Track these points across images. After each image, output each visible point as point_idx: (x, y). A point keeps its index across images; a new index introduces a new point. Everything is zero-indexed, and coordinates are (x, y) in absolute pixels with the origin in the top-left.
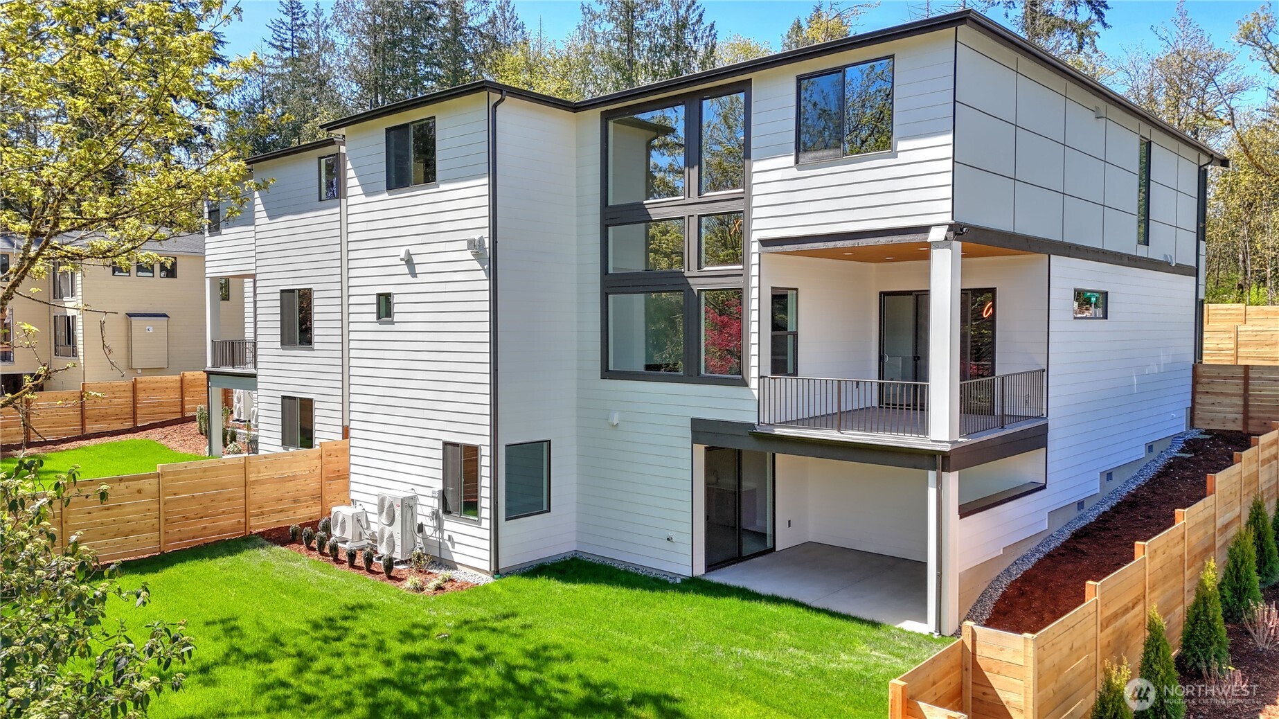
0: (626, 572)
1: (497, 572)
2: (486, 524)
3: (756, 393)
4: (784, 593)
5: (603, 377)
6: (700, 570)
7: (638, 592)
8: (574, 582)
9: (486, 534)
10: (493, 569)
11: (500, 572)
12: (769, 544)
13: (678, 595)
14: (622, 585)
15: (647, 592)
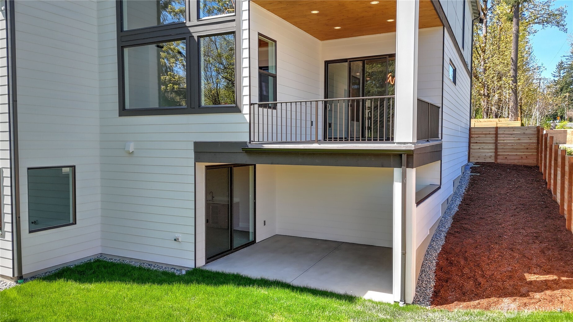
0: (140, 268)
1: (20, 278)
2: (8, 236)
3: (247, 117)
4: (270, 276)
5: (120, 115)
6: (201, 262)
7: (147, 286)
8: (91, 282)
9: (9, 246)
10: (16, 275)
11: (24, 277)
12: (251, 238)
13: (183, 286)
14: (134, 281)
15: (155, 286)
